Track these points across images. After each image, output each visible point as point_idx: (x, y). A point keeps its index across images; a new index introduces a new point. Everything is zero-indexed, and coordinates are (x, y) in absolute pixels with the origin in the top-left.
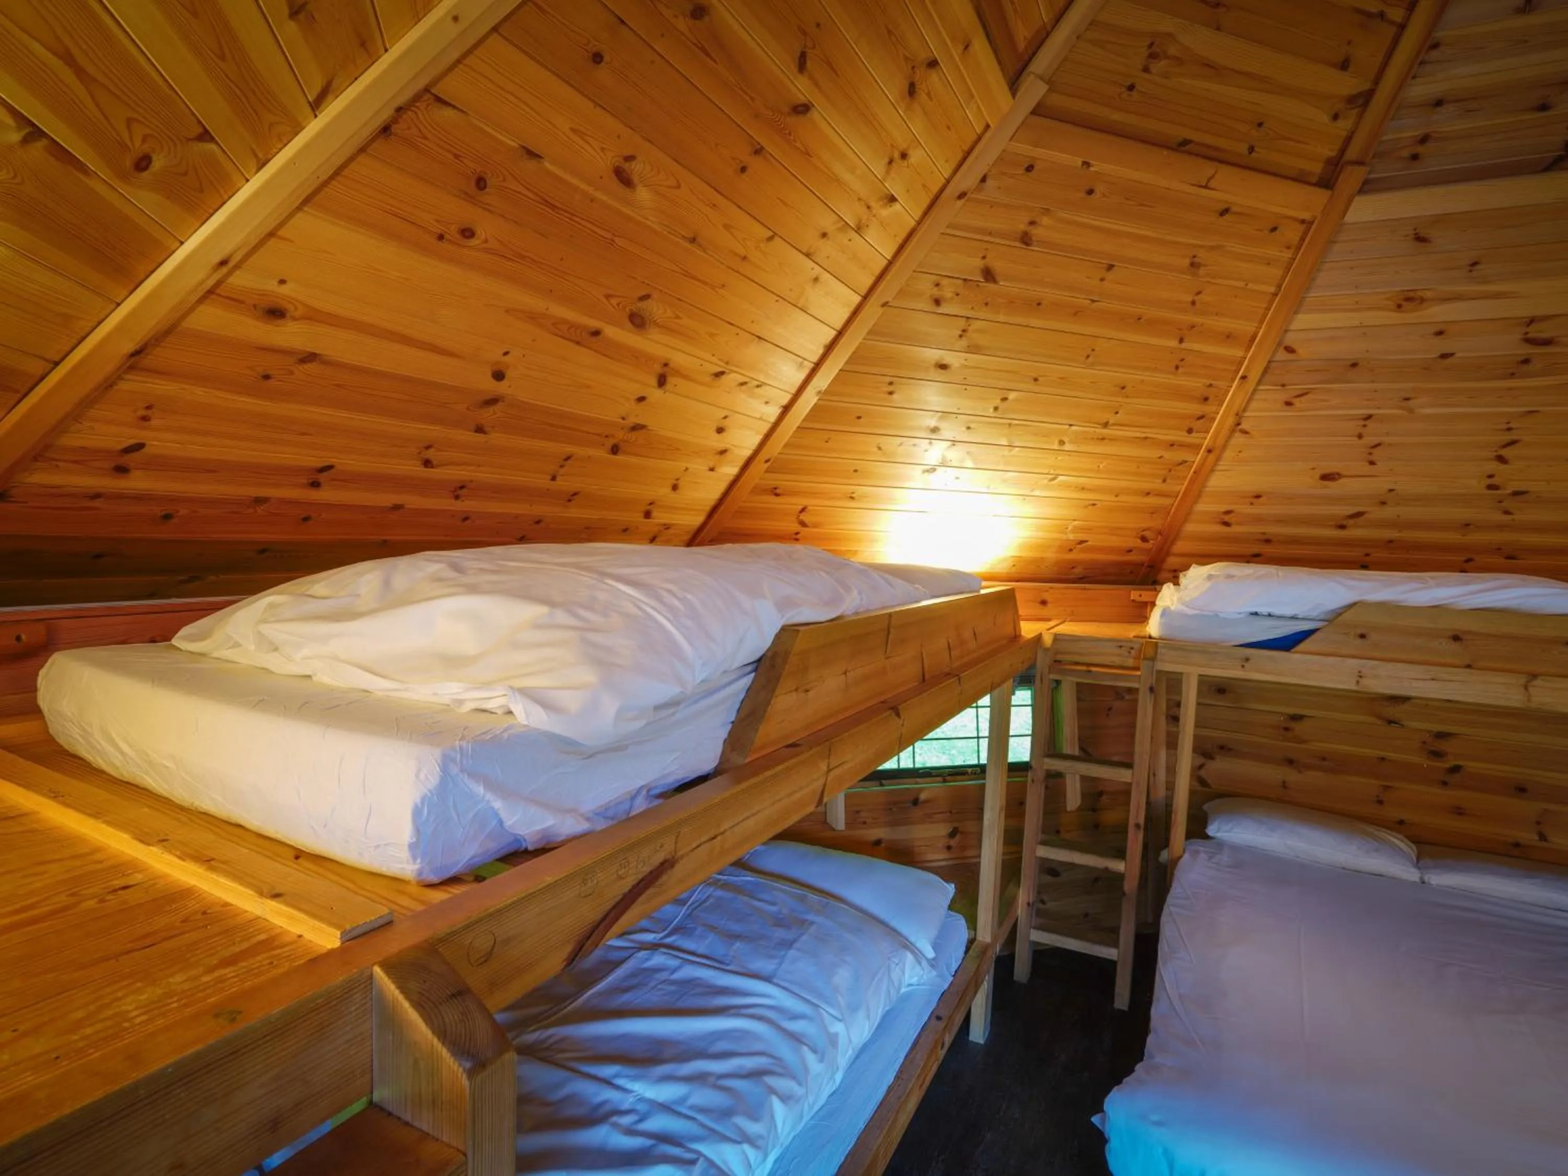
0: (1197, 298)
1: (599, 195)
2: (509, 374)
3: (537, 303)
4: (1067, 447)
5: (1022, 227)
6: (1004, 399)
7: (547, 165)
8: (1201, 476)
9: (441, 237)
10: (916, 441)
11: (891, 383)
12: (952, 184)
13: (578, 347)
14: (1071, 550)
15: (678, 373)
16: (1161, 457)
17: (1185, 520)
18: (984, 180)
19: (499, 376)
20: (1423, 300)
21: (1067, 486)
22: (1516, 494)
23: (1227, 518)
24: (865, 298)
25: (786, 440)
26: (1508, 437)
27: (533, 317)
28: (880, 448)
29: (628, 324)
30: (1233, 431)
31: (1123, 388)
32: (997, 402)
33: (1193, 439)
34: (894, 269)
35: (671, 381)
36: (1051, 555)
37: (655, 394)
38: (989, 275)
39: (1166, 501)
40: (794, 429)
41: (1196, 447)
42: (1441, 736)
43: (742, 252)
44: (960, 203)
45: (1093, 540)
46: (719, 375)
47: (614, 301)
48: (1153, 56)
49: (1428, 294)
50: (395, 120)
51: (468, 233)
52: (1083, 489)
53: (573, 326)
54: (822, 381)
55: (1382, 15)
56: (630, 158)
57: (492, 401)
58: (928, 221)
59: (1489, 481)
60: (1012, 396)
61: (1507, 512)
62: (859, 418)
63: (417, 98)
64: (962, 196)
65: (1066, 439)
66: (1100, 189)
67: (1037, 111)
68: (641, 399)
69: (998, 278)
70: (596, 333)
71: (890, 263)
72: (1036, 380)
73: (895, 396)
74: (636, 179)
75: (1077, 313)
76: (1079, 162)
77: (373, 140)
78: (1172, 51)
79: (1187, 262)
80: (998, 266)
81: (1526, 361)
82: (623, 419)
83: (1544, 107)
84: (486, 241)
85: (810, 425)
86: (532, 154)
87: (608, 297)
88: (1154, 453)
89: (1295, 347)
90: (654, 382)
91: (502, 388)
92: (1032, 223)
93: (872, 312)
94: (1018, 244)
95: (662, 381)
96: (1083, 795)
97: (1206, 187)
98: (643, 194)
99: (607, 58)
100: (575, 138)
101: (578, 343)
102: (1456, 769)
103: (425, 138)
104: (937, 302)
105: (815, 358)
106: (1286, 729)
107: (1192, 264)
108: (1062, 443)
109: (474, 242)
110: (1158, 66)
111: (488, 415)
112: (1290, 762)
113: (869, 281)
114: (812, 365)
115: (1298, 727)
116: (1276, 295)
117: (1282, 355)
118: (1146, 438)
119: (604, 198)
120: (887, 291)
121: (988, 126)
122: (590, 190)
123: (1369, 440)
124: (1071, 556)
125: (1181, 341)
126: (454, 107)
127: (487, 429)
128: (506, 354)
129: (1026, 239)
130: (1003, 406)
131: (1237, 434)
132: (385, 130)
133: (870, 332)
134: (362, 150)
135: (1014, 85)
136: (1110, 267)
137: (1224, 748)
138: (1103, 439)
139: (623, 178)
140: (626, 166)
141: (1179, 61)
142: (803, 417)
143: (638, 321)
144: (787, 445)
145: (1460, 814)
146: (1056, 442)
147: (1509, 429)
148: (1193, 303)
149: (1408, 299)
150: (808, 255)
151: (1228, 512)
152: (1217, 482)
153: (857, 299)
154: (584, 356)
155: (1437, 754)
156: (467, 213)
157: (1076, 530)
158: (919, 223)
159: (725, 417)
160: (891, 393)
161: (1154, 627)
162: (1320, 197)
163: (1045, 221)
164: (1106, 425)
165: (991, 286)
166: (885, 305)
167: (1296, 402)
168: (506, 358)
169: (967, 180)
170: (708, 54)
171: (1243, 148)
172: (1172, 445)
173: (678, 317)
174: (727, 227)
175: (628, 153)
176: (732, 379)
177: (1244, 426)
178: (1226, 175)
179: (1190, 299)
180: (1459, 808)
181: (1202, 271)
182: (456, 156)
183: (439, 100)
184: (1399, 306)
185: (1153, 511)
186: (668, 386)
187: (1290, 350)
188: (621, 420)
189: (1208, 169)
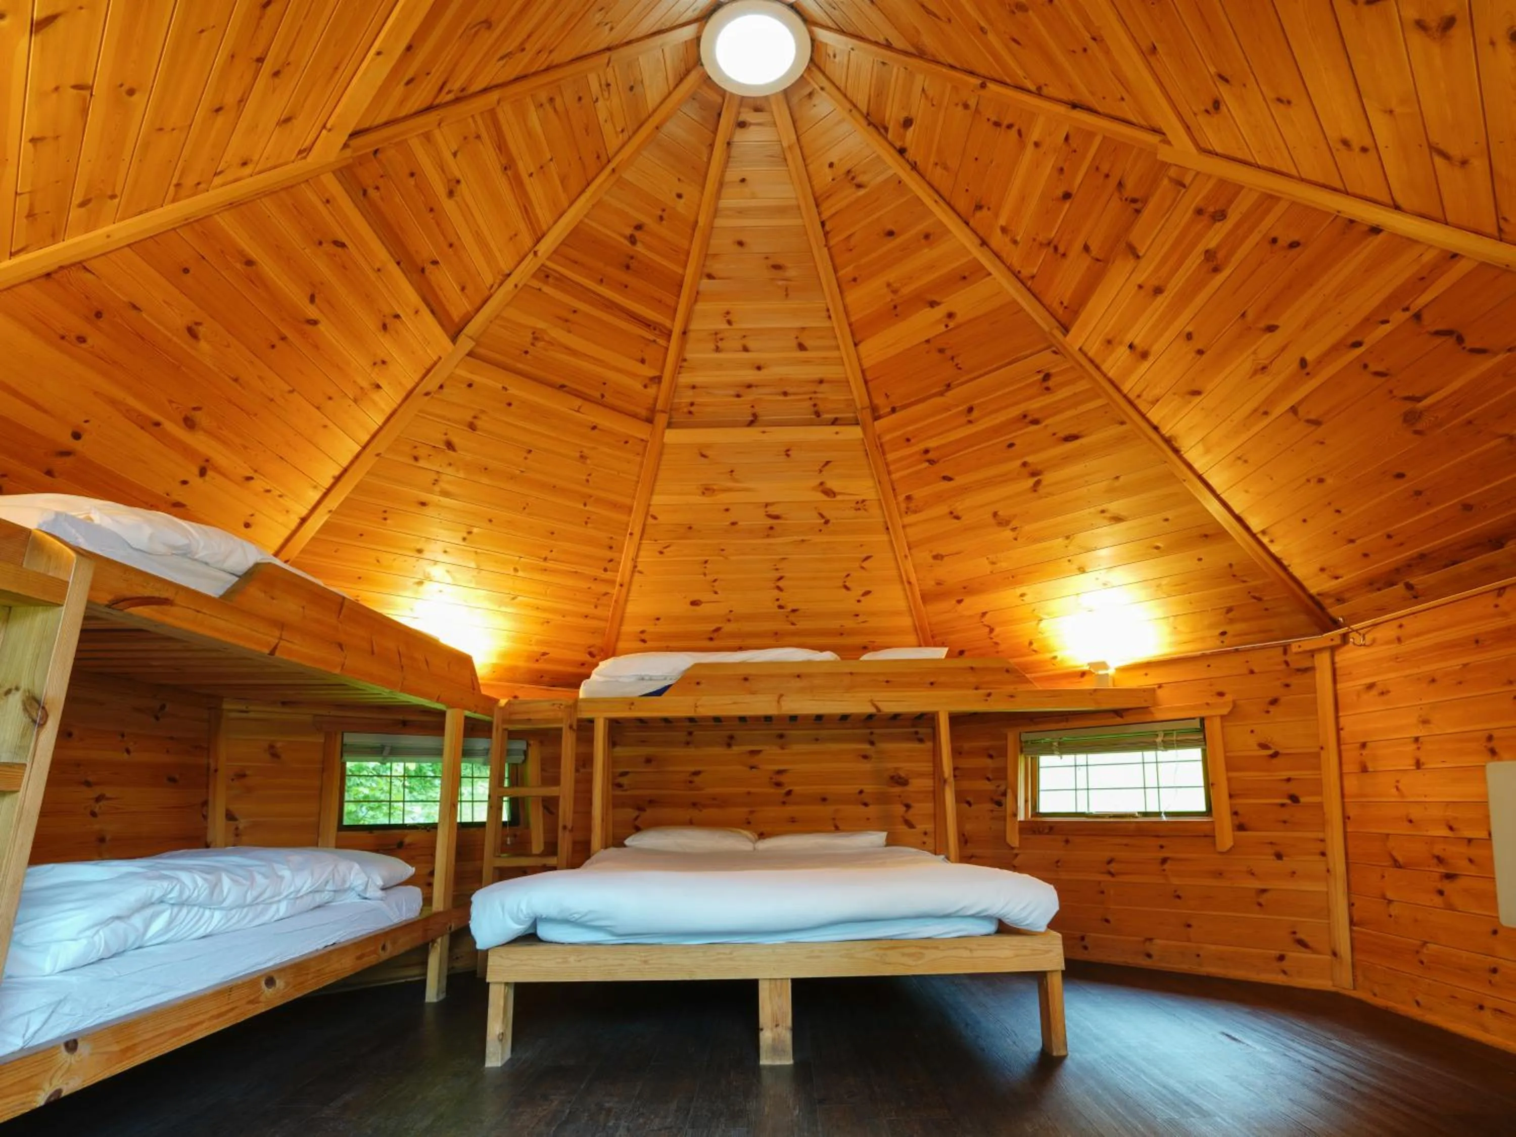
0: (589, 478)
1: (175, 339)
2: (85, 437)
3: (119, 394)
4: (520, 574)
5: (469, 419)
6: (470, 533)
7: (144, 315)
8: (621, 605)
9: (63, 338)
10: (406, 558)
11: (385, 512)
12: (421, 386)
13: (142, 431)
14: (537, 661)
15: (217, 470)
16: (589, 588)
17: (617, 640)
18: (441, 387)
19: (77, 436)
20: (714, 490)
21: (527, 605)
22: (794, 611)
23: (643, 636)
24: (364, 448)
25: (302, 546)
26: (778, 575)
27: (113, 402)
28: (378, 561)
29: (182, 424)
30: (633, 572)
31: (552, 533)
32: (465, 535)
33: (608, 575)
34: (383, 433)
35: (210, 473)
36: (522, 664)
37: (195, 481)
38: (450, 445)
39: (602, 624)
40: (308, 540)
41: (612, 582)
42: (780, 772)
43: (272, 396)
44: (427, 398)
45: (555, 653)
46: (249, 479)
47: (174, 405)
48: (536, 339)
49: (715, 487)
50: (56, 272)
51: (82, 339)
52: (538, 608)
53: (140, 414)
54: (333, 502)
55: (654, 341)
56: (197, 324)
57: (67, 453)
58: (405, 406)
59: (778, 603)
60: (475, 530)
61: (793, 624)
62: (361, 535)
63: (73, 265)
64: (427, 394)
65: (519, 568)
66: (515, 403)
67: (470, 354)
68: (185, 482)
69: (457, 448)
70: (157, 424)
71: (381, 428)
72: (490, 521)
73: (388, 521)
74: (200, 336)
75: (512, 478)
76: (500, 386)
77: (40, 277)
78: (547, 338)
79: (578, 454)
80: (455, 440)
81: (771, 528)
82: (168, 495)
83: (738, 396)
84: (93, 347)
85: (323, 537)
86: (135, 307)
87: (171, 402)
88: (584, 585)
89: (657, 516)
90: (196, 471)
91: (77, 445)
92: (475, 417)
93: (369, 460)
94: (466, 428)
95: (203, 472)
96: (545, 843)
97: (578, 411)
98: (203, 345)
99: (191, 271)
100: (165, 305)
101: (142, 428)
102: (789, 793)
103: (71, 285)
104: (416, 459)
105: (327, 485)
106: (691, 782)
107: (582, 457)
108: (516, 570)
109: (83, 345)
110: (540, 344)
111: (60, 464)
112: (694, 805)
113: (365, 438)
114: (324, 490)
115: (697, 779)
116: (638, 482)
117: (650, 521)
118: (576, 572)
119: (179, 342)
120: (380, 446)
121: (440, 358)
122: (169, 335)
123: (710, 578)
124: (537, 666)
125: (585, 505)
126: (93, 274)
127: (56, 474)
128: (86, 421)
129: (472, 427)
130: (469, 537)
131: (636, 574)
132: (48, 275)
133: (368, 473)
134: (30, 281)
135: (454, 339)
136: (530, 451)
137: (652, 802)
138: (545, 570)
139: (192, 333)
140: (194, 327)
141: (550, 343)
142: (317, 529)
143: (189, 423)
144: (303, 551)
145: (793, 822)
146: (512, 569)
147: (777, 569)
148: (588, 481)
149: (707, 489)
150: (318, 408)
151: (643, 632)
152: (631, 609)
153: (358, 448)
154: (145, 439)
155: (778, 785)
156: (84, 328)
157: (540, 643)
158: (400, 406)
159: (252, 515)
160: (385, 519)
161: (582, 693)
162: (647, 427)
163: (484, 417)
164: (545, 559)
165: (451, 453)
166: (378, 455)
167: (665, 551)
168: (86, 424)
169: (431, 384)
170: (253, 283)
171: (597, 395)
172: (596, 579)
173: (220, 428)
174: (260, 377)
175: (198, 321)
176: (259, 484)
177: (639, 568)
178: (587, 407)
179: (584, 477)
180: (793, 818)
181: (588, 461)
182: (87, 297)
183: (85, 268)
184: (703, 493)
185: (594, 632)
186: (207, 478)
187: (655, 518)
188: (165, 495)
189: (578, 402)
